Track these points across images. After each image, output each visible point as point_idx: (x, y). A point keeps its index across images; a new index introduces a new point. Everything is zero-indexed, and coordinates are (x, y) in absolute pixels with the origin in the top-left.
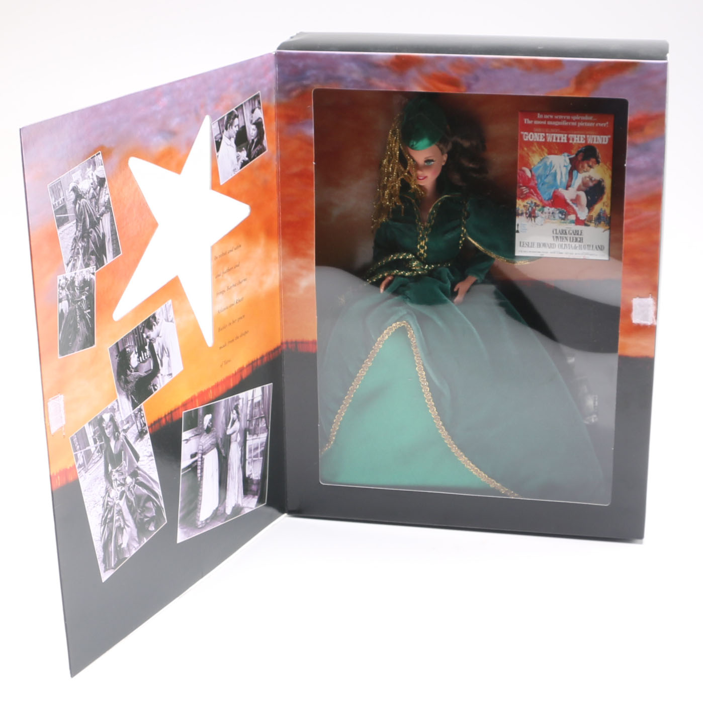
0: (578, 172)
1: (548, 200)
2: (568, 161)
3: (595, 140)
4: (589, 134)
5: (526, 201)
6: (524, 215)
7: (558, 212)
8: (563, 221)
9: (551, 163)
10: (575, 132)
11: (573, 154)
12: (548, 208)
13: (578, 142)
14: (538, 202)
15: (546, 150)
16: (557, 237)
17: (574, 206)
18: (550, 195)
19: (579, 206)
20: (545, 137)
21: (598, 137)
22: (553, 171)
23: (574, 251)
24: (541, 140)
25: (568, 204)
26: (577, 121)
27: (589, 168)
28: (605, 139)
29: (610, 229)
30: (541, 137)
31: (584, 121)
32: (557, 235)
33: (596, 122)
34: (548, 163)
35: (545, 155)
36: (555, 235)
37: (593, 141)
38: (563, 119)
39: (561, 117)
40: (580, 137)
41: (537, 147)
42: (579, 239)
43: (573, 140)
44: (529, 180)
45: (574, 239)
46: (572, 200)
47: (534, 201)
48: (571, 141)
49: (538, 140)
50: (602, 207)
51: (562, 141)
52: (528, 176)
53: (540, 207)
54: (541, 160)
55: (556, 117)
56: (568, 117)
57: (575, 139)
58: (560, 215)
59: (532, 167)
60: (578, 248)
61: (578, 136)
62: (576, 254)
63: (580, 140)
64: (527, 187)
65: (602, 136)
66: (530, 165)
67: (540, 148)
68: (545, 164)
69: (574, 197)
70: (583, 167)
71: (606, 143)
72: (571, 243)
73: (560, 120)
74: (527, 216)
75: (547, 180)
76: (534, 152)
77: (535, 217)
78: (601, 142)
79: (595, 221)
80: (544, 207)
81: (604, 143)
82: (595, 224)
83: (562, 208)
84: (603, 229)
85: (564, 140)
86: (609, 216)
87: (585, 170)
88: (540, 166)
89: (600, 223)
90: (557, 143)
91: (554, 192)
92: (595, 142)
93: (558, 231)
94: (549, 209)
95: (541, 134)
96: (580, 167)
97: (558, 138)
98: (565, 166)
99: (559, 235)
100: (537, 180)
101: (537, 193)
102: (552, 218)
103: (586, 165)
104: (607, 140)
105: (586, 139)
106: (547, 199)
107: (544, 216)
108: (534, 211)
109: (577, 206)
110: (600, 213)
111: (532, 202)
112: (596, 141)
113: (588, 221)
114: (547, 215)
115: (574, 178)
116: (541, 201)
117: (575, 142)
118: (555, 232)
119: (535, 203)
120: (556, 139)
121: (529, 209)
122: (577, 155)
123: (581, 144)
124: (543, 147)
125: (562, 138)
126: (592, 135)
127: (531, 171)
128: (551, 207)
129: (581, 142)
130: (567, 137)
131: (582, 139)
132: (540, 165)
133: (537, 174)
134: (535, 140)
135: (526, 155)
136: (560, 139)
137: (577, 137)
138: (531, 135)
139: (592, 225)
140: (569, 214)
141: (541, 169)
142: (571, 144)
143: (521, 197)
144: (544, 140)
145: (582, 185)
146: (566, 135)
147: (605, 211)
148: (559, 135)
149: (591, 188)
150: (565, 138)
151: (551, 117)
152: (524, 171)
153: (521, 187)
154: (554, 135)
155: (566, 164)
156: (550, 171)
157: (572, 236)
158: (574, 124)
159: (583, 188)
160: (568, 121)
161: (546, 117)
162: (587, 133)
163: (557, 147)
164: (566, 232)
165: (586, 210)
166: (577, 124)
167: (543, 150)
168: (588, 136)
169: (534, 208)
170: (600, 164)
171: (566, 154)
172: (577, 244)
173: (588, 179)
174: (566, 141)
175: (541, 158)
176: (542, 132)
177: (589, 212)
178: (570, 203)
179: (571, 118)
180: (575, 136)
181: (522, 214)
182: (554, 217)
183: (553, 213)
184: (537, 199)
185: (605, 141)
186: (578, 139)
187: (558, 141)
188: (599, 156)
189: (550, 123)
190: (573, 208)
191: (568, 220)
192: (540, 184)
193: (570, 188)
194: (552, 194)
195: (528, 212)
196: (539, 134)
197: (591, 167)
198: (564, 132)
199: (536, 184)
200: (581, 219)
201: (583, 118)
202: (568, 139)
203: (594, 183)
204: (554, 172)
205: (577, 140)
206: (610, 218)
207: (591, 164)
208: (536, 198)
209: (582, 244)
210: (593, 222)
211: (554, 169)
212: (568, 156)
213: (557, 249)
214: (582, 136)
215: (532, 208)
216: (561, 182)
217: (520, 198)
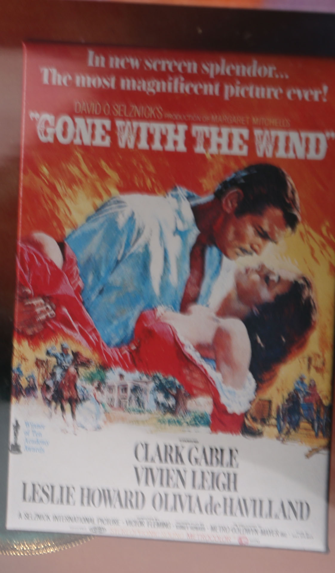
0: (223, 251)
1: (119, 346)
2: (189, 215)
3: (282, 144)
4: (262, 127)
5: (44, 347)
6: (39, 393)
7: (152, 385)
8: (169, 416)
9: (131, 219)
10: (214, 118)
11: (207, 192)
12: (119, 370)
13: (225, 150)
14: (87, 352)
15: (114, 176)
16: (149, 471)
17: (209, 368)
18: (126, 326)
19: (224, 367)
20: (113, 133)
21: (294, 136)
22: (137, 248)
23: (207, 519)
24: (98, 142)
25: (188, 361)
26: (222, 79)
27: (259, 240)
28: (318, 141)
29: (329, 447)
30: (99, 131)
31: (245, 81)
32: (149, 464)
33: (285, 84)
34: (122, 221)
35: (108, 192)
36: (142, 464)
37: (276, 147)
38: (175, 73)
39: (166, 64)
40: (230, 136)
41: (84, 167)
42: (223, 479)
43: (207, 142)
44: (57, 274)
45: (208, 477)
46: (199, 347)
47: (72, 347)
48: (199, 149)
49: (87, 141)
50: (305, 373)
51: (170, 147)
52: (51, 263)
53: (93, 369)
54: (98, 210)
55: (152, 65)
56: (192, 67)
57: (214, 139)
58: (161, 397)
59: (68, 231)
60: (220, 510)
61: (225, 131)
62: (213, 528)
63: (230, 145)
64: (47, 299)
65: (304, 135)
66: (61, 227)
67: (96, 168)
68: (112, 223)
69: (208, 337)
70: (240, 236)
71: (321, 155)
72: (195, 493)
73: (162, 75)
74: (49, 396)
75: (115, 279)
76: (72, 181)
77: (74, 401)
78: (301, 154)
79: (278, 419)
80: (105, 367)
81: (312, 155)
82: (280, 430)
83: (166, 372)
84: (305, 448)
85: (175, 143)
86: (326, 402)
87: (248, 247)
88: (94, 232)
89: (295, 425)
90: (150, 153)
91: (142, 318)
92: (281, 153)
93: (152, 451)
94: (121, 376)
95: (98, 122)
96: (231, 236)
97: (157, 138)
98: (177, 232)
99: (156, 465)
100: (84, 277)
101: (84, 322)
102: (134, 405)
103: (250, 231)
104: (323, 146)
105: (251, 143)
106: (116, 340)
107: (104, 397)
108: (71, 382)
109: (218, 369)
110: (296, 391)
111: (64, 351)
112: (287, 149)
113: (254, 419)
114: (115, 395)
115: (209, 271)
116: (96, 347)
117: (213, 149)
118: (141, 452)
119: (76, 355)
120: (150, 138)
121: (53, 374)
122: (219, 194)
123: (236, 158)
124: (103, 164)
125: (171, 137)
126: (270, 127)
127: (62, 246)
128: (129, 368)
129: (236, 151)
130: (188, 134)
131: (237, 141)
132: (94, 225)
133: (81, 257)
134: (77, 141)
135: (47, 190)
136: (164, 140)
137: (220, 134)
138: (65, 125)
139: (270, 431)
140: (191, 395)
141: (97, 239)
142: (202, 156)
143: (29, 332)
144: (107, 142)
145: (234, 296)
146: (182, 128)
147: (313, 387)
148: (157, 128)
149: (265, 307)
150: (181, 138)
151: (135, 63)
152: (39, 246)
153: (29, 297)
154: (144, 126)
155: (181, 227)
156: (128, 245)
157: (198, 469)
158: (210, 89)
159: (238, 306)
160: (189, 77)
161: (117, 62)
162: (255, 120)
163: (151, 168)
164: (178, 454)
165: (250, 382)
166: (222, 90)
167: (103, 175)
168: (257, 132)
169: (72, 370)
170: (300, 227)
171: (182, 191)
172: (218, 495)
173: (256, 277)
174: (182, 148)
175: (98, 202)
176: (102, 115)
177: (258, 389)
178: (196, 356)
179: (199, 68)
180: (214, 130)
181: (31, 390)
182: (139, 402)
183: (135, 389)
184: (84, 342)
185: (317, 150)
186: (224, 141)
187: (157, 146)
188: (293, 201)
189: (128, 84)
190: (204, 375)
191: (187, 411)
192: (92, 289)
193: (194, 308)
194: (132, 324)
195: (50, 383)
196: (90, 121)
197: (265, 236)
198: (177, 116)
199: (79, 291)
200: (230, 410)
201: (241, 70)
202: (190, 140)
203: (278, 290)
204: (141, 250)
205: (219, 146)
206: (330, 409)
207: (266, 227)
208: (78, 336)
209: (235, 496)
210: (273, 421)
211: (141, 241)
212: (189, 198)
213: (148, 511)
214: (236, 131)
215: (66, 370)
216: (164, 285)
217: (23, 335)
